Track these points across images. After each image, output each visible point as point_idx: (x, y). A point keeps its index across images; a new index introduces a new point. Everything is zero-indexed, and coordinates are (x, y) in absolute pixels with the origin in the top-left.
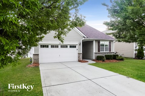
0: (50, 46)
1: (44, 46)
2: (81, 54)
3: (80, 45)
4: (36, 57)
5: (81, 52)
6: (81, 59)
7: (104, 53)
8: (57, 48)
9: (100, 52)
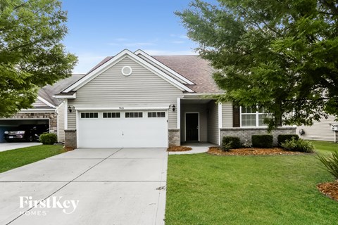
0: (101, 115)
1: (87, 114)
2: (177, 131)
3: (174, 110)
4: (70, 136)
5: (179, 127)
6: (178, 144)
7: (252, 129)
8: (116, 119)
9: (241, 127)
